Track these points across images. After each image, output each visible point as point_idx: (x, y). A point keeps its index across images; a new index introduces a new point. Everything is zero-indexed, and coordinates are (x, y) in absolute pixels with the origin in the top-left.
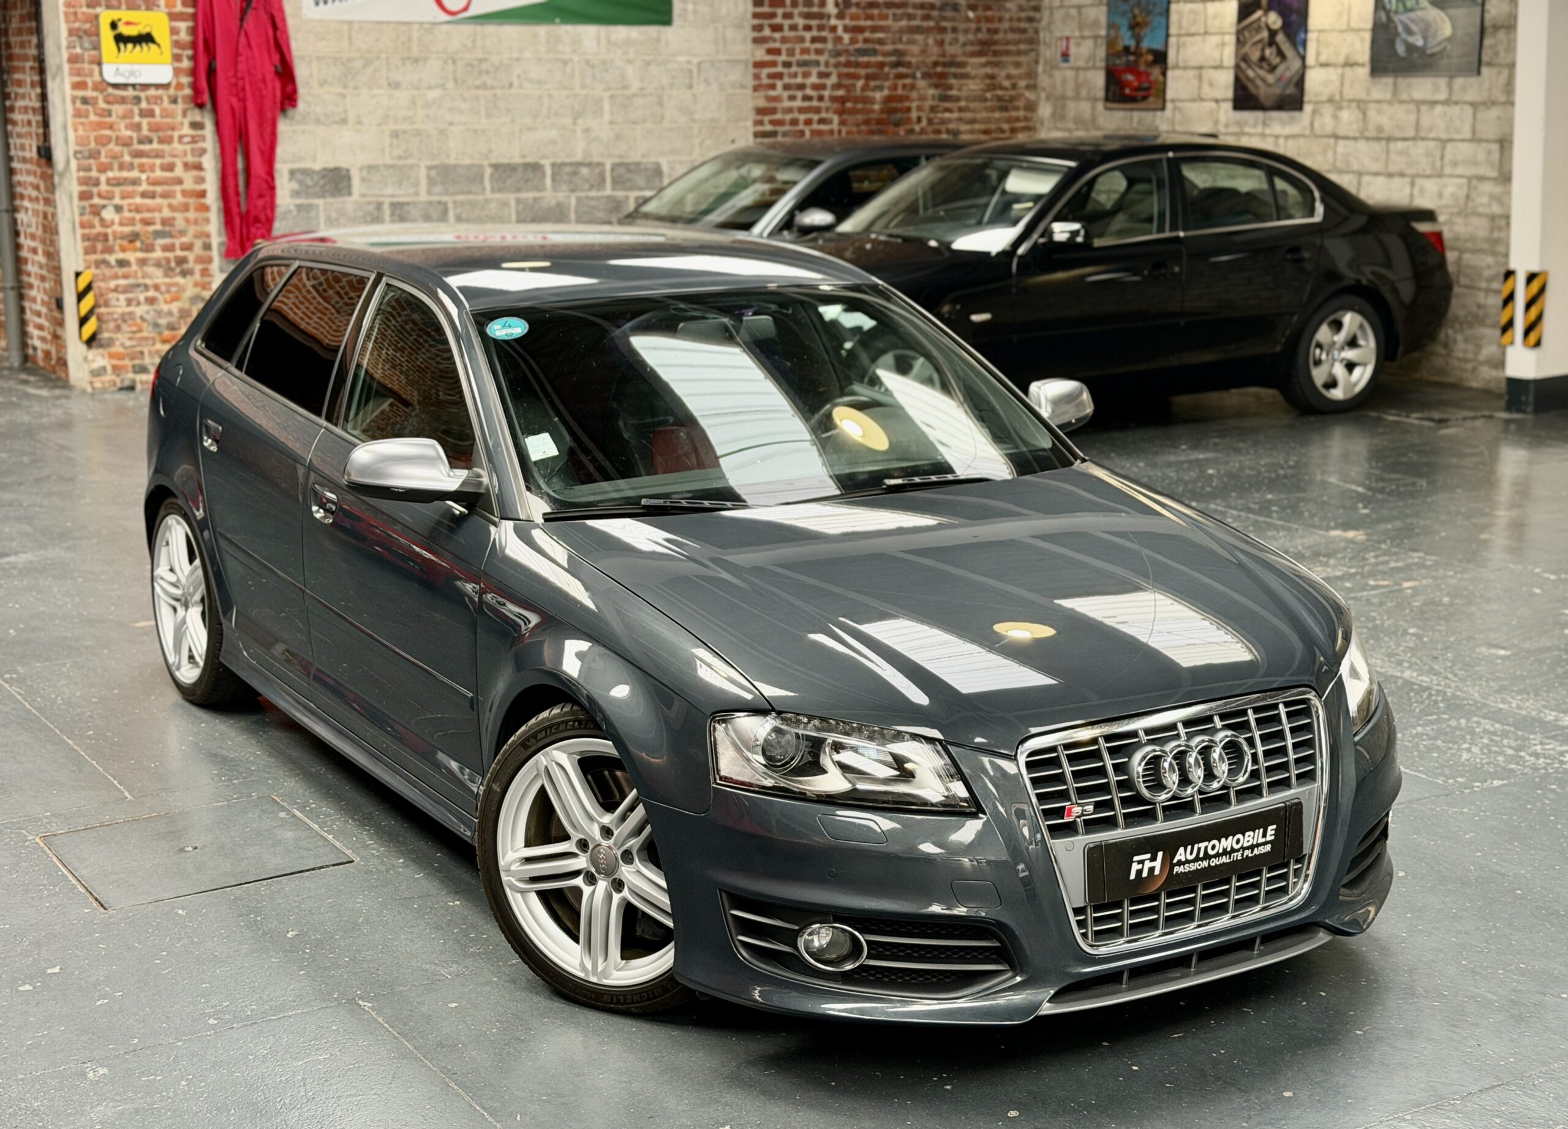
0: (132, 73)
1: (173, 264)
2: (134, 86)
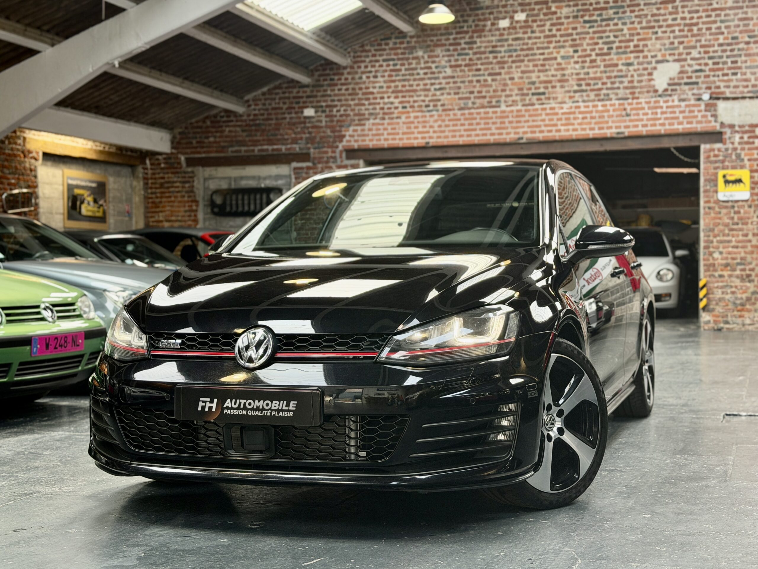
0: (731, 196)
1: (745, 277)
2: (732, 201)
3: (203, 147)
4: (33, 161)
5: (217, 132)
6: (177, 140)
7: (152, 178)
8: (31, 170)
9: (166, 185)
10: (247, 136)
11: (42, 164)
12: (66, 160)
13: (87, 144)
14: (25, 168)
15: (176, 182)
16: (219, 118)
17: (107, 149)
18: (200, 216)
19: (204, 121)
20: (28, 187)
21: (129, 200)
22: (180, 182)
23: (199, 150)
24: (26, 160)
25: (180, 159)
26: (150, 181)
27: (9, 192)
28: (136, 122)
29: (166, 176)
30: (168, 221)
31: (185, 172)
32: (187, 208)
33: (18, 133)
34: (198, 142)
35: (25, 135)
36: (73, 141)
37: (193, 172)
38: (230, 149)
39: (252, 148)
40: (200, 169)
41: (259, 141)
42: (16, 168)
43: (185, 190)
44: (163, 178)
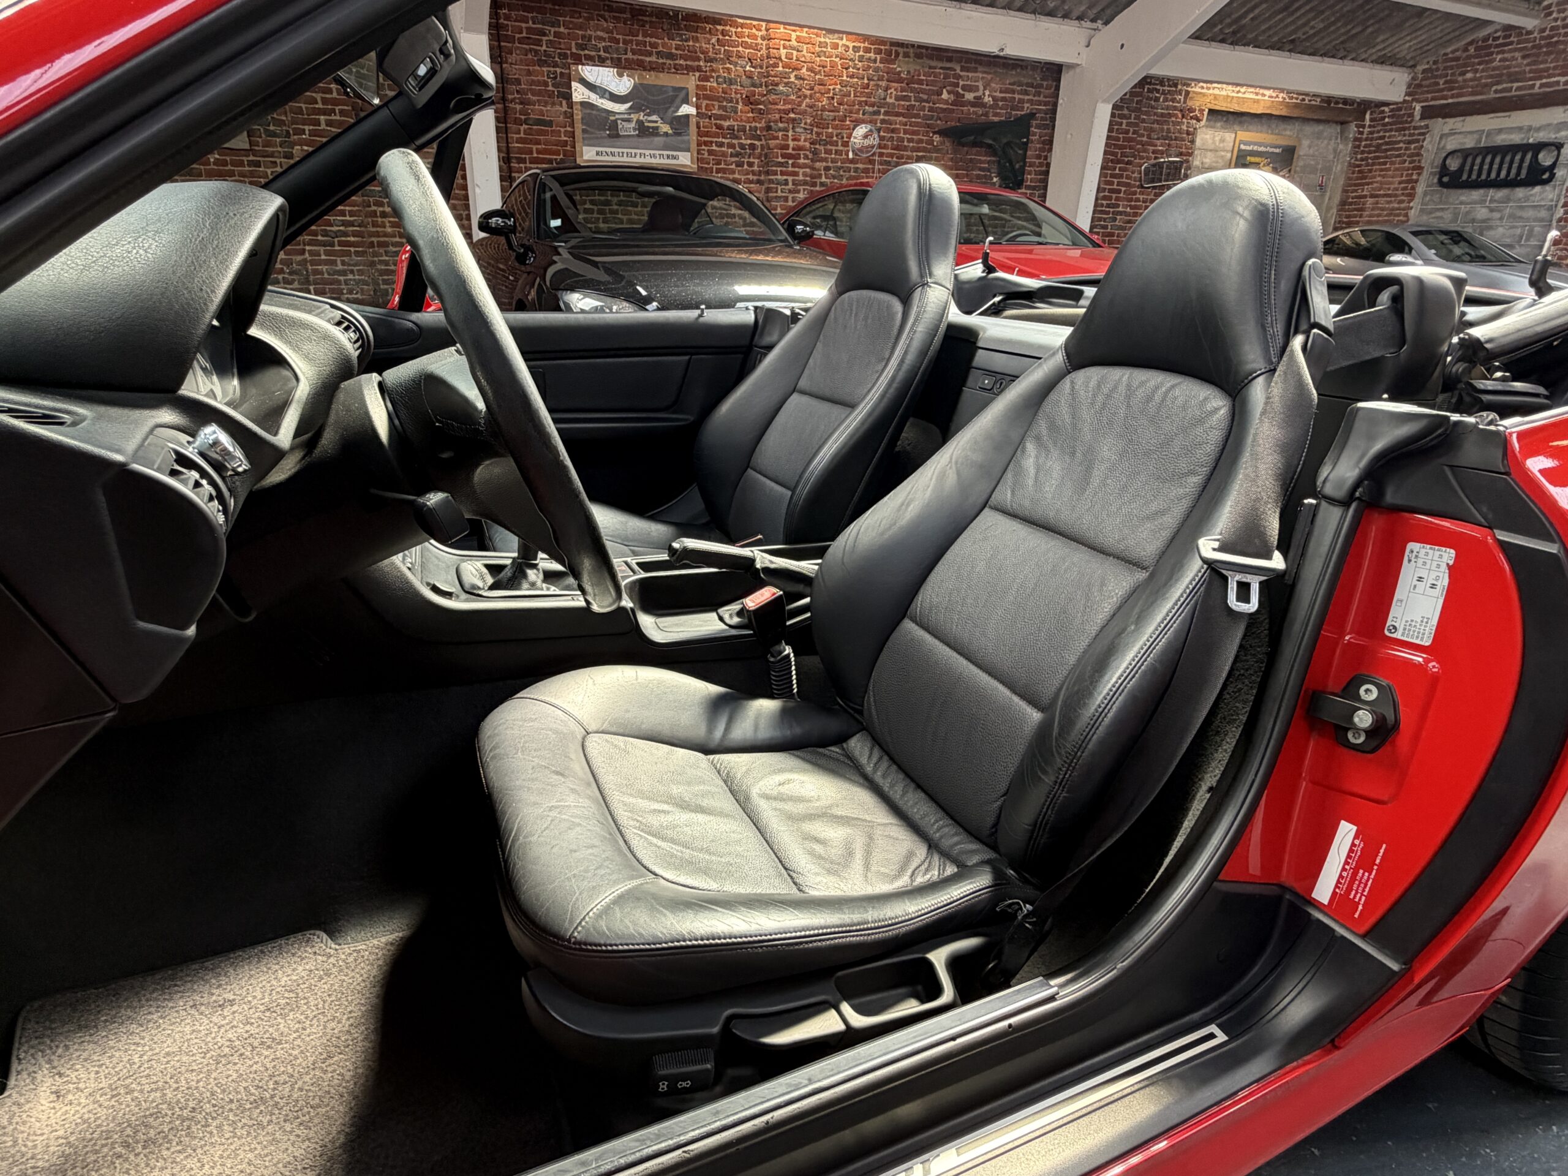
3: (1452, 89)
4: (1195, 121)
5: (1480, 64)
6: (1416, 82)
7: (1366, 139)
8: (1188, 133)
9: (1384, 147)
10: (1528, 65)
11: (1207, 127)
12: (1244, 118)
13: (1277, 96)
14: (1180, 131)
15: (1399, 142)
16: (1490, 42)
17: (1307, 102)
18: (1420, 188)
19: (1466, 50)
20: (1181, 154)
21: (1328, 170)
22: (1404, 142)
23: (1445, 93)
24: (1184, 120)
25: (1414, 109)
26: (1363, 143)
27: (1153, 161)
28: (1353, 59)
29: (1387, 134)
30: (1372, 196)
31: (1415, 128)
32: (1404, 178)
33: (1179, 87)
34: (1446, 82)
35: (1189, 89)
36: (1257, 94)
37: (1427, 126)
38: (1494, 88)
39: (1531, 83)
40: (1440, 119)
41: (1547, 70)
42: (1169, 130)
43: (1408, 152)
44: (1383, 137)
